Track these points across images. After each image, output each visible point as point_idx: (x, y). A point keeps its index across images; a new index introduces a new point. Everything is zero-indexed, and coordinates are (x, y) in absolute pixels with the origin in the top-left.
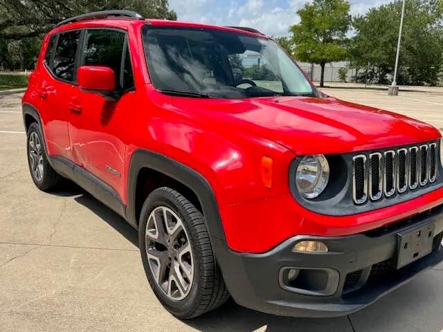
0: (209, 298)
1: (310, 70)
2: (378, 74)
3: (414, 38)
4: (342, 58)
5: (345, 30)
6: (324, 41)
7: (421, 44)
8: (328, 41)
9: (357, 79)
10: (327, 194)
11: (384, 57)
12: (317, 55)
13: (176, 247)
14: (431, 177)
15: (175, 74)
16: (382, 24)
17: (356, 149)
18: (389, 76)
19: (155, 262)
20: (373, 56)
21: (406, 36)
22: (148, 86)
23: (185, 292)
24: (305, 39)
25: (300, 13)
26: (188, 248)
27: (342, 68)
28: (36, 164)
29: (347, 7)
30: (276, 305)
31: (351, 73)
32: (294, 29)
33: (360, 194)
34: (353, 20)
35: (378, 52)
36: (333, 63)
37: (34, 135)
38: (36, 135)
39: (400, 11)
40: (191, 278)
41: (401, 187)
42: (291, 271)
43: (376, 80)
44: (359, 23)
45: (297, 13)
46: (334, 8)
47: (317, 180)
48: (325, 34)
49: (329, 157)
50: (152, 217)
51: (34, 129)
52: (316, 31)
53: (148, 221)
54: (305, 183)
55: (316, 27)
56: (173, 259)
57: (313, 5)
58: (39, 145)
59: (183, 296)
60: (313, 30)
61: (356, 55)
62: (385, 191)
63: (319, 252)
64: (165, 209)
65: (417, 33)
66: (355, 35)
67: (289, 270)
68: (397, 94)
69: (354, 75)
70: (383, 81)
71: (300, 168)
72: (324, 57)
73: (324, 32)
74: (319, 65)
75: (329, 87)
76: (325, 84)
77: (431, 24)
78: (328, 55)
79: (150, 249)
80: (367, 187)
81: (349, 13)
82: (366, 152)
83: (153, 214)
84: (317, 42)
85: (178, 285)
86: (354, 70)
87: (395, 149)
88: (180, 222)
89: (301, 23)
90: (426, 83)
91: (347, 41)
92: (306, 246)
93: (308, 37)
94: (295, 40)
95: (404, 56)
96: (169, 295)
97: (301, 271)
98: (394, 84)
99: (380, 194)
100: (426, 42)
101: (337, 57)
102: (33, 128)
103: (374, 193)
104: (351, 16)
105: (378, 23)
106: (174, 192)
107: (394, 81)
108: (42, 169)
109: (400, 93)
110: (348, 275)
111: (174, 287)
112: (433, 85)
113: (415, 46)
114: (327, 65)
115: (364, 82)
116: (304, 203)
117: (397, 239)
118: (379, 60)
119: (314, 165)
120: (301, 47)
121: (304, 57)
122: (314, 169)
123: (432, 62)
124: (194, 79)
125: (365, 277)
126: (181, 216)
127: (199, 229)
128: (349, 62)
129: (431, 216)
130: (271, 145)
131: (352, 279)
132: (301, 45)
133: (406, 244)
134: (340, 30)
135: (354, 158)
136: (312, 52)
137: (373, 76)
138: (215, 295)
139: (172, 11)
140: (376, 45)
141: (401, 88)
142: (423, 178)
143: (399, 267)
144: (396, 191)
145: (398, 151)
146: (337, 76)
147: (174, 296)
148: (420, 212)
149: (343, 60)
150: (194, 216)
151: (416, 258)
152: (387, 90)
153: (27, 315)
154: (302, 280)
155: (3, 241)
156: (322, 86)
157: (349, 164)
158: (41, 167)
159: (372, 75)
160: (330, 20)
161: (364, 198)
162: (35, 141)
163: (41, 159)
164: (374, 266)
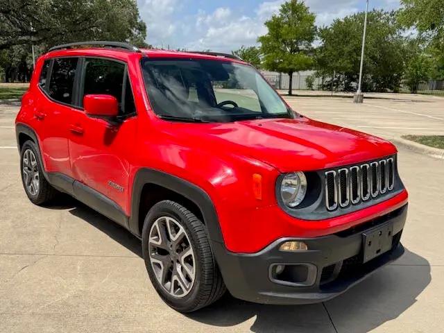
0: (208, 293)
1: (278, 79)
2: (343, 83)
3: (377, 47)
4: (309, 67)
5: (311, 40)
6: (291, 51)
7: (383, 53)
8: (295, 51)
9: (323, 87)
10: (306, 202)
11: (349, 66)
12: (285, 65)
13: (177, 251)
14: (390, 186)
15: (160, 92)
16: (346, 34)
17: (327, 166)
18: (354, 84)
19: (159, 265)
20: (338, 65)
21: (369, 45)
22: (149, 112)
23: (187, 290)
24: (273, 49)
25: (268, 24)
26: (190, 252)
27: (309, 76)
28: (31, 179)
29: (312, 19)
30: (266, 296)
31: (317, 82)
32: (262, 39)
33: (332, 202)
34: (318, 31)
35: (343, 61)
36: (300, 72)
37: (29, 153)
38: (31, 152)
39: (362, 22)
40: (193, 277)
41: (364, 196)
42: (278, 267)
43: (341, 87)
44: (325, 34)
45: (265, 24)
46: (300, 19)
47: (297, 191)
48: (292, 44)
49: (307, 174)
50: (155, 226)
51: (28, 147)
52: (283, 41)
53: (152, 229)
54: (288, 194)
55: (284, 37)
56: (175, 262)
57: (280, 16)
58: (35, 162)
59: (186, 293)
60: (280, 40)
61: (322, 64)
62: (352, 199)
63: (300, 250)
64: (168, 219)
65: (379, 43)
66: (321, 45)
67: (276, 266)
68: (362, 102)
69: (321, 83)
70: (348, 89)
71: (284, 182)
72: (291, 66)
73: (291, 42)
74: (287, 74)
75: (297, 96)
76: (293, 92)
77: (392, 35)
78: (295, 65)
79: (153, 254)
80: (337, 197)
81: (315, 24)
82: (335, 169)
83: (156, 223)
84: (284, 52)
85: (180, 284)
86: (321, 78)
87: (359, 164)
88: (182, 230)
89: (269, 34)
90: (389, 90)
91: (313, 51)
92: (290, 246)
93: (276, 48)
94: (264, 50)
95: (368, 65)
96: (172, 293)
97: (286, 266)
98: (359, 92)
99: (347, 202)
100: (387, 51)
101: (304, 66)
102: (28, 145)
103: (343, 201)
104: (316, 27)
105: (342, 34)
106: (176, 204)
107: (359, 88)
108: (38, 184)
109: (365, 100)
110: (323, 269)
111: (176, 286)
112: (396, 92)
113: (377, 55)
114: (295, 74)
115: (331, 90)
116: (288, 210)
117: (363, 238)
118: (344, 68)
119: (295, 179)
120: (269, 56)
121: (273, 67)
122: (295, 182)
123: (394, 71)
124: (173, 94)
125: (338, 269)
126: (184, 225)
127: (200, 235)
128: (316, 71)
129: (390, 218)
130: (257, 163)
131: (327, 272)
132: (269, 54)
133: (370, 242)
134: (306, 39)
135: (326, 173)
136: (281, 62)
137: (338, 85)
138: (214, 290)
139: (141, 21)
140: (341, 54)
141: (365, 95)
142: (383, 187)
143: (364, 262)
144: (361, 199)
145: (362, 166)
146: (304, 84)
147: (177, 294)
148: (381, 215)
149: (310, 69)
150: (196, 224)
151: (379, 254)
152: (352, 97)
153: (48, 315)
154: (287, 274)
155: (11, 252)
156: (290, 94)
157: (322, 178)
158: (36, 183)
159: (337, 83)
160: (296, 31)
161: (335, 205)
162: (29, 157)
163: (37, 174)
164: (345, 261)
